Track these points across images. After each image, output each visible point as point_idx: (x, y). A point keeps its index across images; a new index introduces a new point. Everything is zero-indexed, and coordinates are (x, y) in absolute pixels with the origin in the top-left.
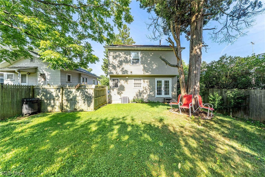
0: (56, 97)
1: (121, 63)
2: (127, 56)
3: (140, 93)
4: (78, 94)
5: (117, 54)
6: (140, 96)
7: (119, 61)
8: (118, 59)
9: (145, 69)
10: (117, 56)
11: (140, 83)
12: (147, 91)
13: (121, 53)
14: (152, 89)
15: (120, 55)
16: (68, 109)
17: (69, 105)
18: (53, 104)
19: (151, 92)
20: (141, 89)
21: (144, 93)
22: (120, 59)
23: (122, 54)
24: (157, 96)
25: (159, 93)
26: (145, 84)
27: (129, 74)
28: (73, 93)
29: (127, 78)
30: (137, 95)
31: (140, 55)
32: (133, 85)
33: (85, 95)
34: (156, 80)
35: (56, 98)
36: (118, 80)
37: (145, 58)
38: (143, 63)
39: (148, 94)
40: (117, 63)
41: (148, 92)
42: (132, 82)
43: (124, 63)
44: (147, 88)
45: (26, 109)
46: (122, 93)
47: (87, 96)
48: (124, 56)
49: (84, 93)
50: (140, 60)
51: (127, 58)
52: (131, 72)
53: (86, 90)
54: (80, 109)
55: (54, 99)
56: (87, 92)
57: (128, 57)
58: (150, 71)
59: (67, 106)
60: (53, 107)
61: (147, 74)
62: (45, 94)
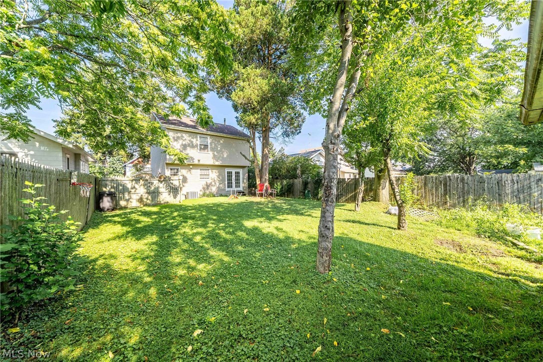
0: (132, 188)
1: (185, 147)
2: (192, 140)
3: (208, 186)
4: (161, 185)
5: (179, 135)
6: (208, 189)
7: (182, 145)
8: (181, 142)
9: (214, 157)
10: (178, 138)
11: (208, 174)
12: (215, 183)
13: (184, 135)
14: (221, 180)
15: (182, 136)
16: (148, 201)
17: (150, 197)
18: (127, 198)
19: (220, 184)
20: (209, 181)
21: (212, 186)
22: (184, 143)
23: (186, 136)
24: (227, 189)
25: (230, 185)
26: (213, 175)
27: (196, 162)
28: (154, 184)
29: (191, 167)
30: (204, 188)
31: (209, 140)
32: (200, 176)
33: (170, 187)
34: (227, 170)
35: (133, 191)
36: (178, 170)
37: (215, 145)
38: (212, 150)
39: (217, 186)
40: (179, 147)
41: (218, 184)
42: (197, 172)
43: (188, 148)
44: (216, 180)
45: (108, 201)
46: (184, 186)
47: (172, 188)
48: (189, 138)
49: (169, 185)
50: (209, 147)
51: (192, 142)
52: (199, 161)
53: (171, 181)
54: (164, 201)
55: (129, 192)
56: (172, 184)
57: (194, 140)
58: (221, 160)
59: (147, 199)
60: (127, 201)
61: (217, 163)
62: (115, 185)
